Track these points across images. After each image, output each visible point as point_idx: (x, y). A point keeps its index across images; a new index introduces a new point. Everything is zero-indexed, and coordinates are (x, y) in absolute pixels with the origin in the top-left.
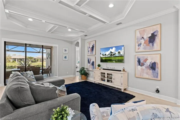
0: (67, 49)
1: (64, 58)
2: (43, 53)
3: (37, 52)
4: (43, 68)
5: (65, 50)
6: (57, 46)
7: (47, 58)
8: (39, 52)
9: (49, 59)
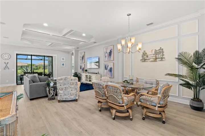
0: (64, 58)
1: (62, 65)
2: (44, 60)
3: (39, 60)
4: (45, 73)
5: (63, 59)
6: (56, 55)
7: (49, 65)
8: (41, 60)
9: (51, 67)
